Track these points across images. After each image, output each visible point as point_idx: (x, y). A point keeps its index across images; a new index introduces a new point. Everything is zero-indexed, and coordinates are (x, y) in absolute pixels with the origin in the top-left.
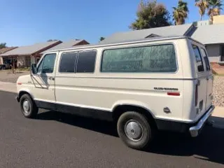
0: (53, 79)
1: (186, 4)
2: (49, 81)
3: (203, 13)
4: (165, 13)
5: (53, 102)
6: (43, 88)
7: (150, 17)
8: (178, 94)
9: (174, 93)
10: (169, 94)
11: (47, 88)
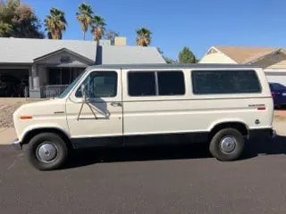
0: (119, 105)
1: (63, 14)
2: (109, 107)
3: (86, 29)
4: (35, 19)
5: (121, 134)
6: (97, 118)
7: (14, 20)
8: (264, 109)
9: (261, 108)
10: (259, 109)
11: (107, 118)
